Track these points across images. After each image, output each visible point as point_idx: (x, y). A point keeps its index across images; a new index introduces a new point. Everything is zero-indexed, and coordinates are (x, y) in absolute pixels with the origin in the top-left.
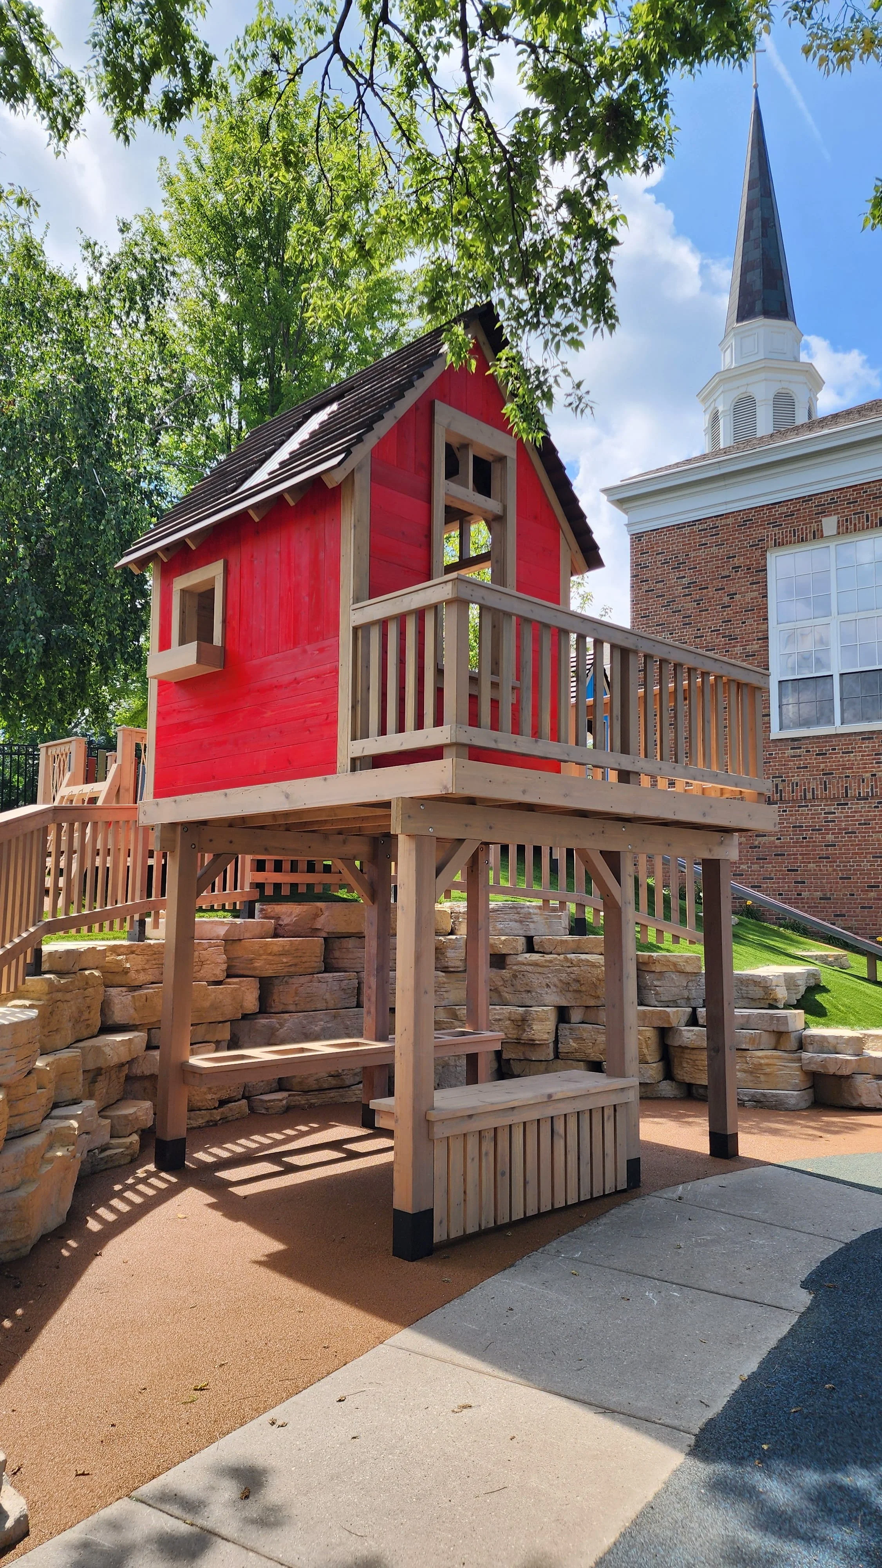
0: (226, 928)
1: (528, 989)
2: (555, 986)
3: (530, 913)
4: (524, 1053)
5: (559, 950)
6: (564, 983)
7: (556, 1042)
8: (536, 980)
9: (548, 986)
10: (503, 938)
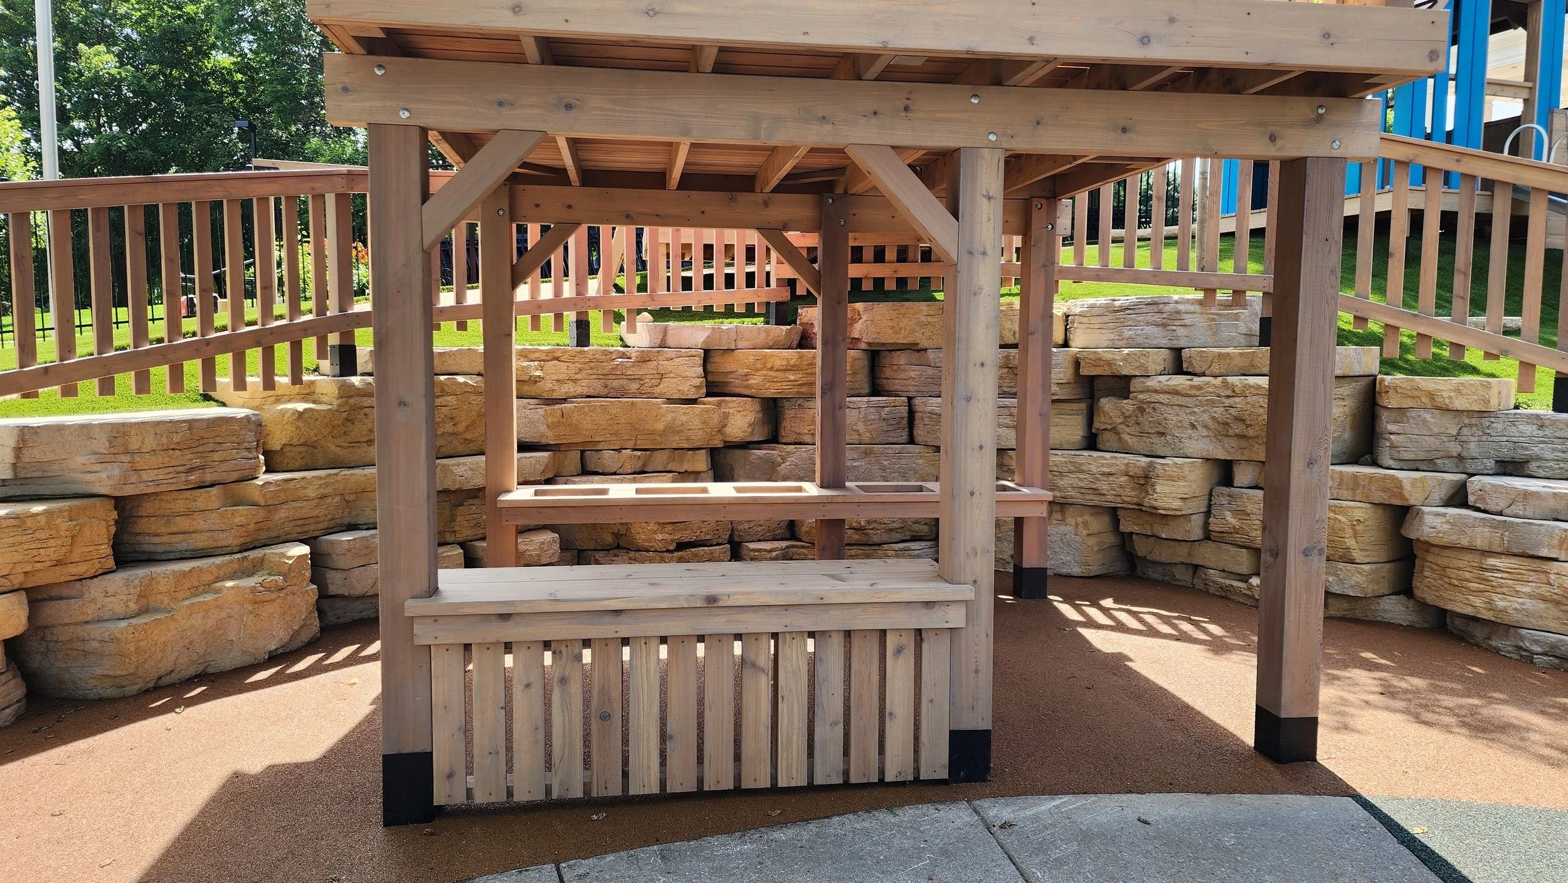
0: (706, 334)
1: (1161, 429)
2: (1206, 427)
3: (1178, 312)
4: (1152, 528)
5: (1216, 369)
6: (1218, 422)
7: (1208, 513)
8: (1173, 417)
9: (1193, 426)
10: (1126, 351)
